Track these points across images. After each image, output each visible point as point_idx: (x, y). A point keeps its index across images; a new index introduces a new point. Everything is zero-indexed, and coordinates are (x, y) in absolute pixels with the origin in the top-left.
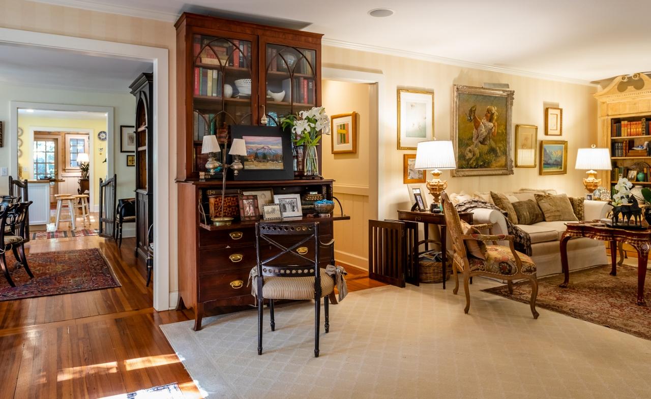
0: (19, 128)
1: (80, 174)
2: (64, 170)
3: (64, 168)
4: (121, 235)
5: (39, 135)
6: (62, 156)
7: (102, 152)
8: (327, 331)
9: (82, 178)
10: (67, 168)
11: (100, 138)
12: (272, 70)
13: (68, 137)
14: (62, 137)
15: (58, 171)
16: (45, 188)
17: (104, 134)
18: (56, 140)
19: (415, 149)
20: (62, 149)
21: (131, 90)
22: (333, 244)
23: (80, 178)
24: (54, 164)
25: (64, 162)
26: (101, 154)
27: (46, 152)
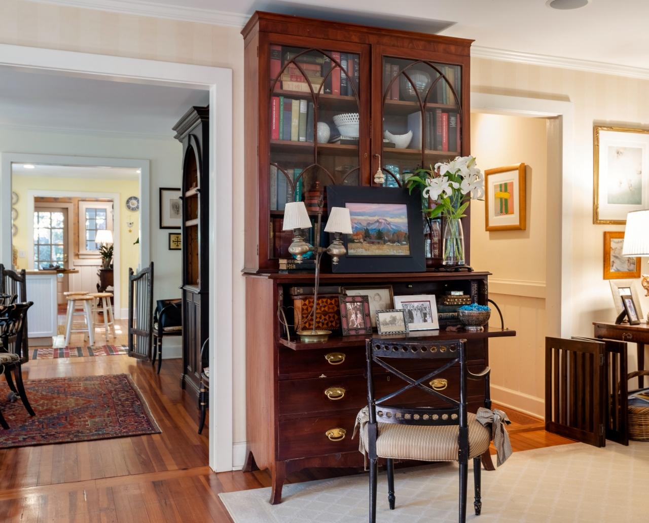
0: (13, 192)
1: (99, 262)
2: (77, 255)
3: (77, 252)
4: (160, 355)
5: (42, 204)
6: (75, 234)
7: (131, 229)
8: (478, 512)
9: (103, 268)
10: (81, 252)
11: (129, 207)
12: (391, 99)
13: (84, 206)
14: (74, 205)
15: (68, 256)
16: (50, 283)
17: (134, 201)
18: (65, 211)
19: (623, 223)
20: (74, 224)
21: (175, 133)
22: (488, 374)
23: (100, 268)
24: (62, 247)
25: (77, 244)
26: (130, 231)
27: (51, 228)
